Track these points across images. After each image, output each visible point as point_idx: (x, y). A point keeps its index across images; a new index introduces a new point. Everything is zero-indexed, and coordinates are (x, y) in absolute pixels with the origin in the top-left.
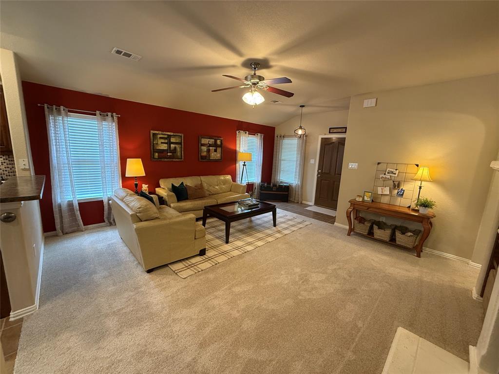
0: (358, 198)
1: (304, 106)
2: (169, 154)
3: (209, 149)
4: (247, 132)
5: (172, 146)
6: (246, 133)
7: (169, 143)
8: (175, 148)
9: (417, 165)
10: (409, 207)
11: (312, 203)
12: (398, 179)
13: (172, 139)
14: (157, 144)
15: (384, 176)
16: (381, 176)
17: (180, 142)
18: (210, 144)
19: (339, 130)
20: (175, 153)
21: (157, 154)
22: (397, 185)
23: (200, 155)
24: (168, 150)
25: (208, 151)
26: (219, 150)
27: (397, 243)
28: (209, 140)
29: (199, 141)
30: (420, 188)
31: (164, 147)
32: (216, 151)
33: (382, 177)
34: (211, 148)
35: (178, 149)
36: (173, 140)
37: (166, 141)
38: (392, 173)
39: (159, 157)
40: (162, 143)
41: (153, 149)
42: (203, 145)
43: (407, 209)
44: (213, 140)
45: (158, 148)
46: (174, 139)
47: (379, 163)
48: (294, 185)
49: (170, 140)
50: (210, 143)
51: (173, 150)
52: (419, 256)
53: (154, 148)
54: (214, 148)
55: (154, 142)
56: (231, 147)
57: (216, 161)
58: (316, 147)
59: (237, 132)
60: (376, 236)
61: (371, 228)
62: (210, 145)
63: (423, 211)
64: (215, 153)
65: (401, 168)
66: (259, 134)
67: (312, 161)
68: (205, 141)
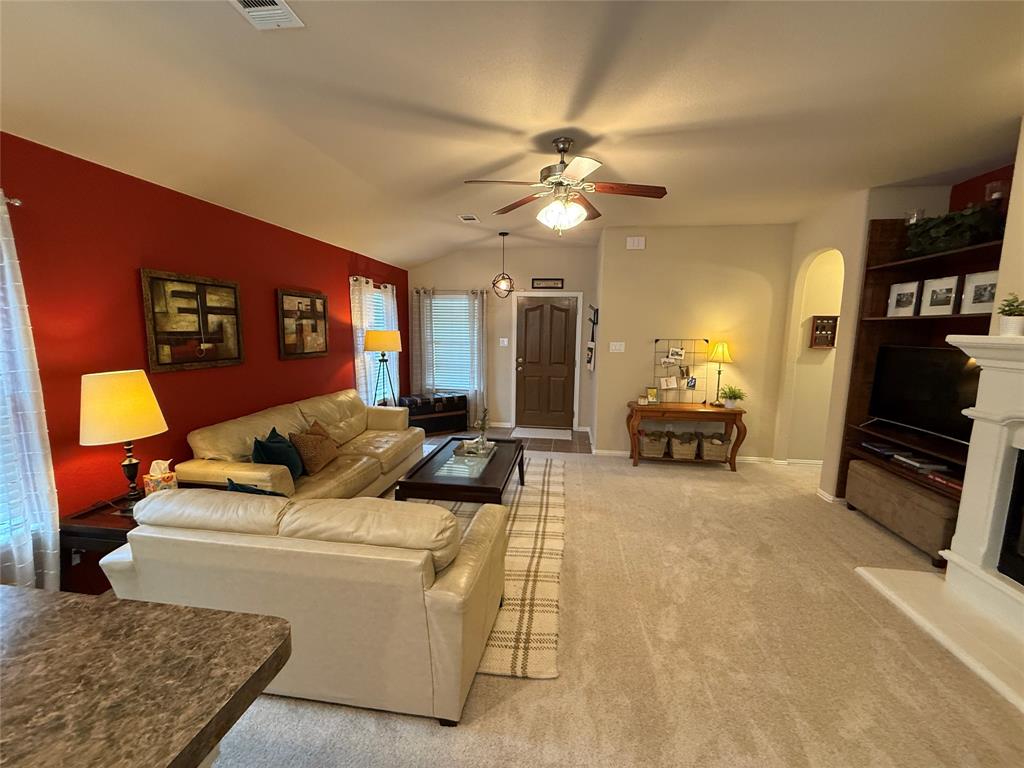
0: (642, 400)
1: (506, 234)
2: (204, 346)
3: (302, 325)
4: (371, 281)
5: (212, 319)
6: (367, 283)
7: (204, 311)
8: (220, 325)
9: (707, 341)
10: (705, 402)
11: (511, 423)
12: (685, 364)
13: (208, 297)
14: (166, 314)
15: (667, 360)
16: (663, 360)
17: (233, 306)
18: (302, 312)
19: (551, 284)
20: (221, 341)
21: (166, 350)
22: (684, 373)
23: (282, 344)
24: (199, 333)
25: (300, 329)
26: (321, 325)
27: (706, 458)
28: (300, 300)
29: (277, 303)
30: (719, 373)
31: (188, 323)
32: (314, 329)
33: (665, 362)
34: (304, 322)
35: (230, 330)
36: (213, 300)
37: (194, 304)
38: (677, 354)
39: (177, 360)
40: (181, 310)
41: (156, 333)
42: (289, 314)
43: (702, 406)
44: (307, 301)
45: (169, 329)
46: (214, 297)
47: (657, 341)
48: (470, 394)
49: (204, 301)
50: (303, 307)
51: (214, 333)
52: (734, 469)
53: (158, 330)
54: (311, 322)
55: (157, 310)
56: (342, 318)
57: (315, 356)
58: (509, 314)
59: (351, 279)
60: (676, 457)
61: (669, 444)
62: (303, 315)
63: (730, 405)
64: (314, 334)
65: (688, 346)
66: (389, 286)
67: (504, 342)
68: (291, 303)
